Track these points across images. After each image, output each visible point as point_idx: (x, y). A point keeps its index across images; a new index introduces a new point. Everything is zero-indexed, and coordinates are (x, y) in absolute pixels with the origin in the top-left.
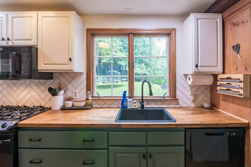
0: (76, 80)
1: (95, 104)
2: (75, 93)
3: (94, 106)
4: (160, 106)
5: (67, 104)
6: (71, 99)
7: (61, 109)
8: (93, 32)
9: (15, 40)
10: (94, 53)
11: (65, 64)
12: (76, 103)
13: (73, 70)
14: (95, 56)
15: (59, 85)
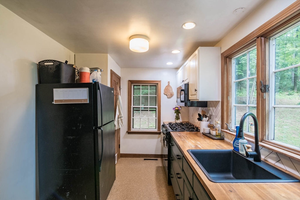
2: (216, 121)
5: (204, 130)
6: (212, 126)
7: (202, 133)
8: (225, 55)
9: (185, 80)
10: (231, 77)
11: (195, 95)
12: (211, 131)
13: (199, 100)
14: (234, 81)
15: (203, 112)
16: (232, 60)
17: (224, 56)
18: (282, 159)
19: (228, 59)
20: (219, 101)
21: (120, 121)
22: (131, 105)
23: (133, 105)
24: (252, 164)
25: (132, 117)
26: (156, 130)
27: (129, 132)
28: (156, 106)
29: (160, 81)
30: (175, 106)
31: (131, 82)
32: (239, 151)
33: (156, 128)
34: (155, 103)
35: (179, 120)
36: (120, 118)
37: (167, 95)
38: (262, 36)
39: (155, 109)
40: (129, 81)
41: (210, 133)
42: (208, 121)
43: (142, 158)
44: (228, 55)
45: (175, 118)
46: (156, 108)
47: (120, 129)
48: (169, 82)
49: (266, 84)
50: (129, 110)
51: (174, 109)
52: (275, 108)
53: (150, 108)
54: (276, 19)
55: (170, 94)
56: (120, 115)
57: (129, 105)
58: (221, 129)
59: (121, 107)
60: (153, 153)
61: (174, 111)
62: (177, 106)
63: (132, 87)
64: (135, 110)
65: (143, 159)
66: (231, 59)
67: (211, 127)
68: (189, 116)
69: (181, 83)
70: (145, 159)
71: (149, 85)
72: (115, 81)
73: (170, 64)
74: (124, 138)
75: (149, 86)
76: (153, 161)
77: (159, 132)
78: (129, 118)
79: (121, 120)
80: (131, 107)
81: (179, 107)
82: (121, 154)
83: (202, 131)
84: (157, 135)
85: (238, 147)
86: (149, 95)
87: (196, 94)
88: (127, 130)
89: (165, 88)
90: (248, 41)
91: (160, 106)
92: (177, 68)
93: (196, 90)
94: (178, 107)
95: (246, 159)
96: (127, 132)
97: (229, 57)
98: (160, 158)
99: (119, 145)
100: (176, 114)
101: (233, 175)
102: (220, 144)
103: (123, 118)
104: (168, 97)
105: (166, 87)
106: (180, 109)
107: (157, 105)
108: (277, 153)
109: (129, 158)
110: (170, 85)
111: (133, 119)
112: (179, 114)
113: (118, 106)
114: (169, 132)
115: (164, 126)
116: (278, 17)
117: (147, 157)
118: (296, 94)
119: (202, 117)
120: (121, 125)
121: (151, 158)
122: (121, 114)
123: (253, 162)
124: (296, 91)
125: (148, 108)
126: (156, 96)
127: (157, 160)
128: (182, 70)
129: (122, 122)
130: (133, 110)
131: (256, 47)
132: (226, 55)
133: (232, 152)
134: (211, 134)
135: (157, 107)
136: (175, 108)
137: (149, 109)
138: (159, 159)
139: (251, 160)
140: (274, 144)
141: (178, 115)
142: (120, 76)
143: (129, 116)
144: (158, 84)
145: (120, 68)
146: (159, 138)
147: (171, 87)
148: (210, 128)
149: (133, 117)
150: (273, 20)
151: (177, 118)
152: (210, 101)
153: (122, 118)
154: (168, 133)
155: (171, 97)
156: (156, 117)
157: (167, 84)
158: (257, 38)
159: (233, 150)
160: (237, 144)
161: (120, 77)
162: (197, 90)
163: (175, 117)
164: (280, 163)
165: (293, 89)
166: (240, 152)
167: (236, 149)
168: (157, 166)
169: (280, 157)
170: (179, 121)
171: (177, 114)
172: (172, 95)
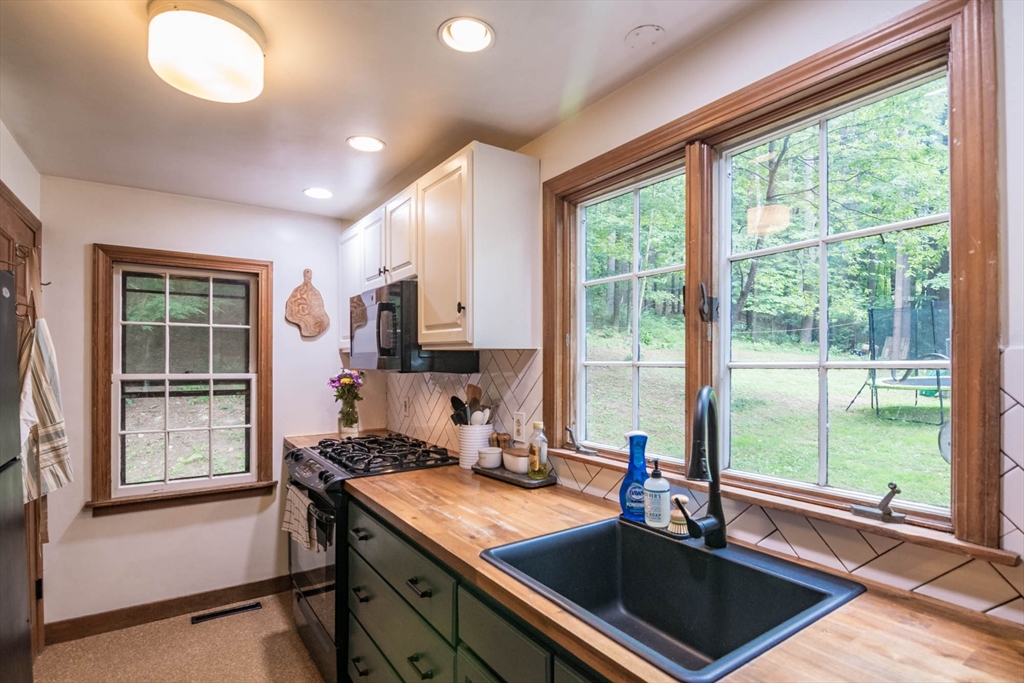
0: (520, 376)
1: (565, 476)
2: (518, 421)
3: (563, 481)
4: (851, 566)
5: (482, 455)
6: (505, 441)
7: (473, 469)
8: (560, 190)
9: (394, 269)
10: (575, 269)
11: (455, 325)
12: (508, 458)
13: (471, 344)
14: (583, 281)
15: (471, 390)
16: (578, 210)
17: (557, 192)
18: (783, 527)
19: (566, 204)
20: (533, 351)
21: (47, 459)
22: (109, 370)
23: (124, 371)
24: (708, 560)
25: (116, 430)
26: (250, 479)
27: (101, 507)
28: (247, 371)
29: (268, 266)
30: (340, 372)
31: (109, 257)
32: (644, 522)
33: (248, 469)
34: (241, 357)
35: (355, 425)
36: (49, 438)
37: (299, 326)
38: (703, 141)
39: (242, 387)
40: (96, 247)
41: (502, 465)
42: (488, 423)
43: (181, 618)
44: (571, 191)
45: (340, 420)
46: (248, 382)
47: (45, 498)
48: (307, 273)
49: (714, 297)
50: (100, 397)
51: (334, 382)
52: (730, 369)
53: (217, 382)
54: (764, 90)
55: (311, 321)
56: (44, 425)
57: (101, 372)
58: (549, 447)
59: (53, 382)
60: (239, 580)
61: (334, 392)
62: (347, 371)
63: (118, 279)
64: (131, 395)
65: (189, 622)
66: (575, 206)
67: (502, 444)
68: (387, 408)
69: (369, 279)
70: (196, 620)
71: (212, 276)
72: (9, 240)
73: (319, 195)
74: (72, 536)
75: (211, 284)
76: (241, 615)
77: (264, 483)
78: (101, 435)
79: (55, 449)
80: (109, 382)
81: (355, 373)
82: (50, 626)
83: (468, 462)
84: (256, 501)
85: (641, 505)
86: (212, 325)
87: (459, 322)
88: (89, 499)
89: (293, 296)
90: (656, 148)
91: (269, 370)
92: (344, 221)
93: (460, 308)
94: (350, 376)
95: (679, 544)
96: (87, 507)
97: (572, 198)
98: (271, 596)
99: (39, 584)
100: (340, 401)
101: (627, 608)
102: (560, 505)
103: (65, 440)
104: (304, 334)
105: (296, 290)
106: (360, 381)
107: (252, 367)
108: (764, 509)
109: (104, 636)
110: (314, 282)
111: (123, 437)
112: (356, 403)
113: (29, 375)
114: (343, 482)
115: (293, 456)
116: (771, 83)
117: (204, 607)
118: (617, 335)
119: (468, 410)
120: (55, 476)
121: (228, 603)
122: (53, 421)
123: (706, 551)
124: (616, 328)
125: (206, 382)
126: (247, 331)
127: (258, 605)
128: (371, 228)
129: (61, 464)
130: (123, 393)
131: (683, 169)
132: (564, 188)
133: (619, 527)
134: (506, 469)
135: (252, 376)
136: (340, 378)
137: (212, 388)
138: (269, 601)
139: (697, 544)
140: (746, 481)
141: (352, 406)
142: (38, 215)
143: (101, 424)
144: (257, 275)
145: (39, 175)
146: (263, 508)
147: (317, 295)
148: (499, 446)
149: (123, 427)
150: (752, 92)
151: (348, 418)
152: (490, 350)
153: (58, 442)
154: (338, 486)
155: (319, 333)
156: (248, 420)
157: (300, 281)
158: (687, 144)
159: (621, 518)
160: (634, 497)
161: (39, 225)
162: (464, 308)
163: (339, 416)
164: (774, 539)
165: (611, 322)
166: (650, 523)
167: (632, 514)
168: (264, 634)
169: (774, 518)
170: (354, 432)
171: (346, 403)
172: (321, 327)
